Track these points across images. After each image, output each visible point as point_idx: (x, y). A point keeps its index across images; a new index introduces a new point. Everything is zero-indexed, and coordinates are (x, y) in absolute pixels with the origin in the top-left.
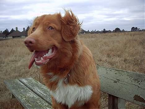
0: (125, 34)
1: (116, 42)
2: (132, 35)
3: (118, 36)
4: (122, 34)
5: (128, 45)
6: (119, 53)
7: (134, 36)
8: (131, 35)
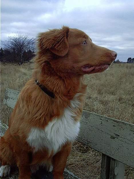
0: (120, 65)
1: (109, 75)
2: (129, 68)
3: (112, 67)
4: (116, 65)
5: (124, 80)
6: (112, 89)
7: (130, 68)
8: (127, 67)
